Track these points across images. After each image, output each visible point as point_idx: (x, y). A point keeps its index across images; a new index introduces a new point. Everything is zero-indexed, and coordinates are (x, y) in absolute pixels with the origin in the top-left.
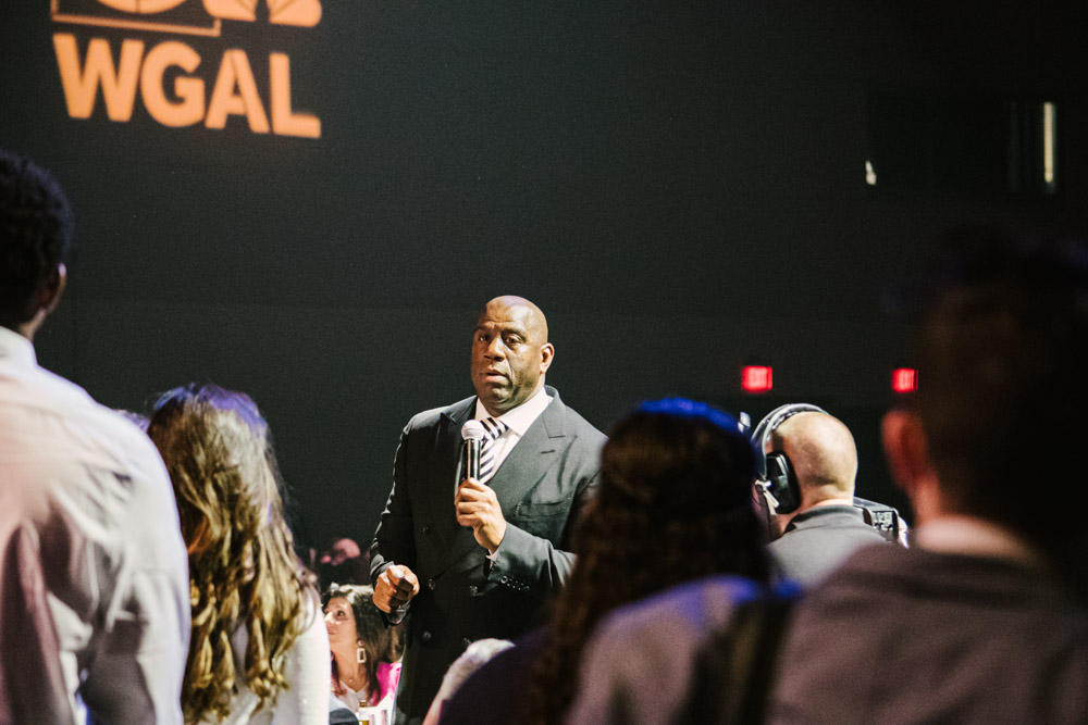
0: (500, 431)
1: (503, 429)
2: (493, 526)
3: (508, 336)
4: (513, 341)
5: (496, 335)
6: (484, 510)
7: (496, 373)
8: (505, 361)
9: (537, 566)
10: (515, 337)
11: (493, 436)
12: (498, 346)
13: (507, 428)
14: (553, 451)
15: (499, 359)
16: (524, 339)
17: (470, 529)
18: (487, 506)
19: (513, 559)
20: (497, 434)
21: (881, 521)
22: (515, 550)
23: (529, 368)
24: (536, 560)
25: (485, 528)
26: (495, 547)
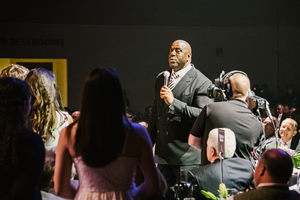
0: (176, 76)
1: (177, 76)
2: (170, 98)
3: (177, 50)
4: (178, 51)
5: (174, 50)
6: (167, 94)
7: (173, 59)
8: (176, 57)
9: (182, 109)
10: (179, 50)
11: (174, 78)
12: (174, 53)
13: (178, 75)
14: (189, 81)
15: (174, 56)
16: (181, 51)
17: (164, 99)
18: (168, 93)
19: (175, 107)
20: (175, 77)
21: (261, 103)
22: (176, 105)
23: (183, 59)
24: (182, 108)
25: (167, 99)
26: (170, 104)
